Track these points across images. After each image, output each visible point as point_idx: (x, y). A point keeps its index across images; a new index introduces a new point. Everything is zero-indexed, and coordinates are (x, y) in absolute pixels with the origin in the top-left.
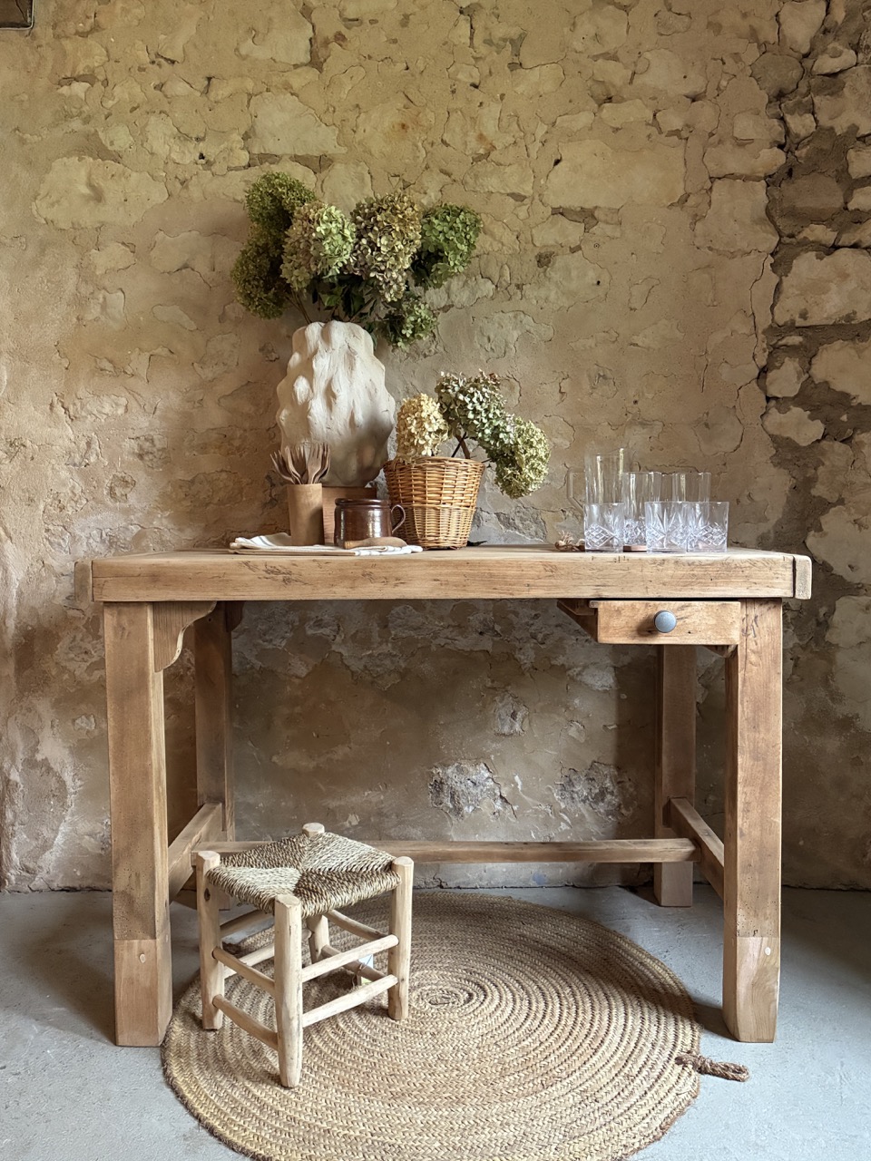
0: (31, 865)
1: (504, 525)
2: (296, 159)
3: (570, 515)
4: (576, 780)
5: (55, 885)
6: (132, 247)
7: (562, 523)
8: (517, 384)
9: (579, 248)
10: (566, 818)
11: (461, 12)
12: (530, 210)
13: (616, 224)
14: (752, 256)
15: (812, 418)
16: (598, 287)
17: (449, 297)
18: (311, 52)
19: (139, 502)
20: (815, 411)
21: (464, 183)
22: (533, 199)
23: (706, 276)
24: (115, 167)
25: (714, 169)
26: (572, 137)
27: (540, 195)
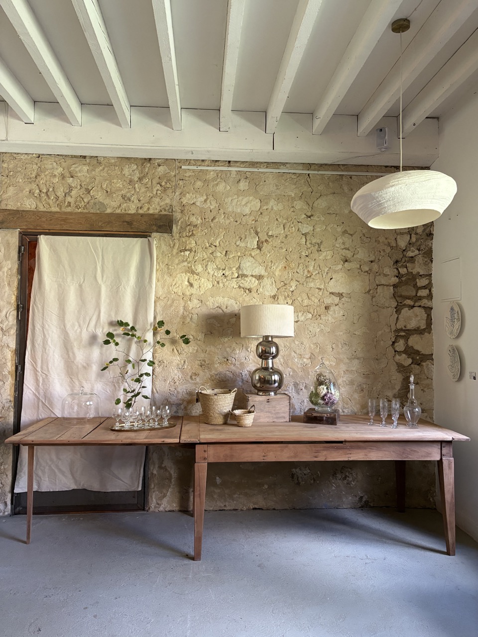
0: (159, 502)
2: (252, 276)
5: (167, 510)
6: (201, 301)
8: (319, 345)
9: (338, 304)
10: (334, 485)
11: (303, 234)
12: (323, 293)
13: (349, 298)
14: (390, 308)
15: (408, 358)
16: (344, 316)
17: (298, 318)
18: (257, 245)
19: (200, 381)
20: (409, 355)
21: (303, 284)
22: (324, 289)
23: (376, 314)
24: (196, 277)
25: (378, 284)
26: (335, 272)
27: (326, 288)
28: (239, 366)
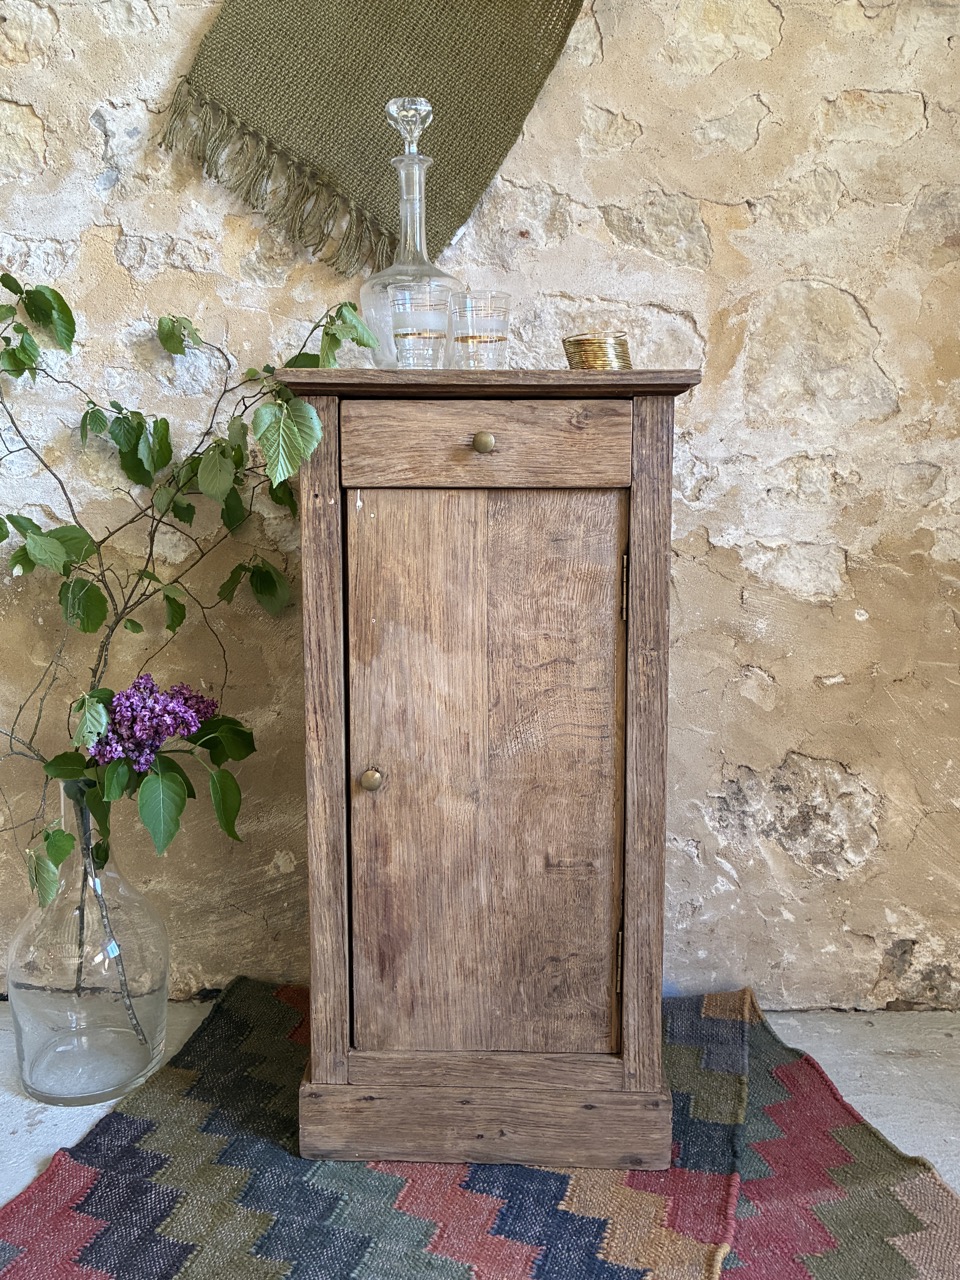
1: (618, 236)
3: (765, 212)
4: (751, 789)
7: (747, 232)
10: (727, 866)
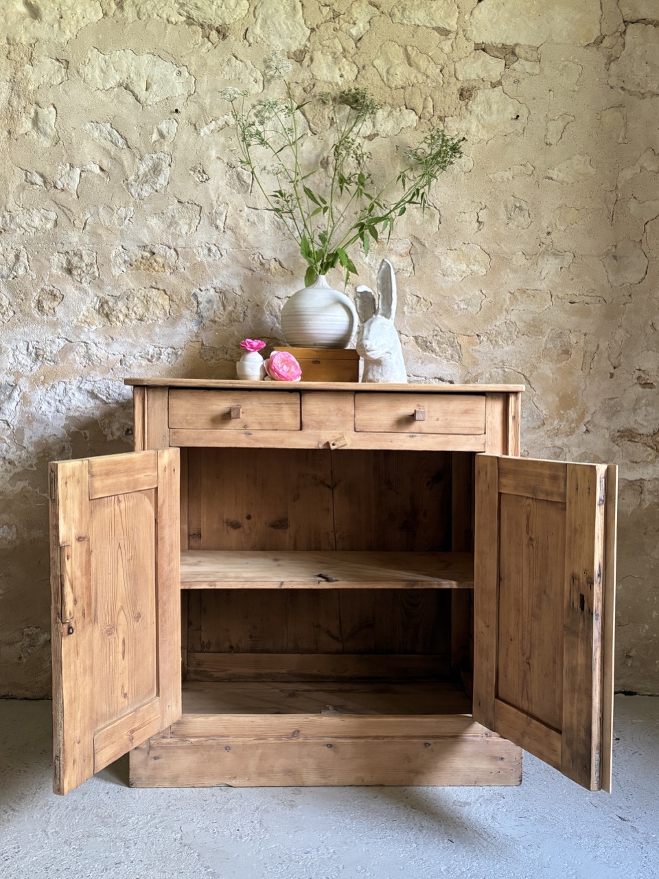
6: (64, 64)
8: (437, 212)
9: (500, 83)
12: (454, 45)
13: (535, 61)
16: (517, 121)
17: (374, 126)
19: (68, 316)
21: (391, 15)
22: (457, 34)
23: (619, 114)
25: (628, 13)
27: (464, 30)
28: (187, 273)
